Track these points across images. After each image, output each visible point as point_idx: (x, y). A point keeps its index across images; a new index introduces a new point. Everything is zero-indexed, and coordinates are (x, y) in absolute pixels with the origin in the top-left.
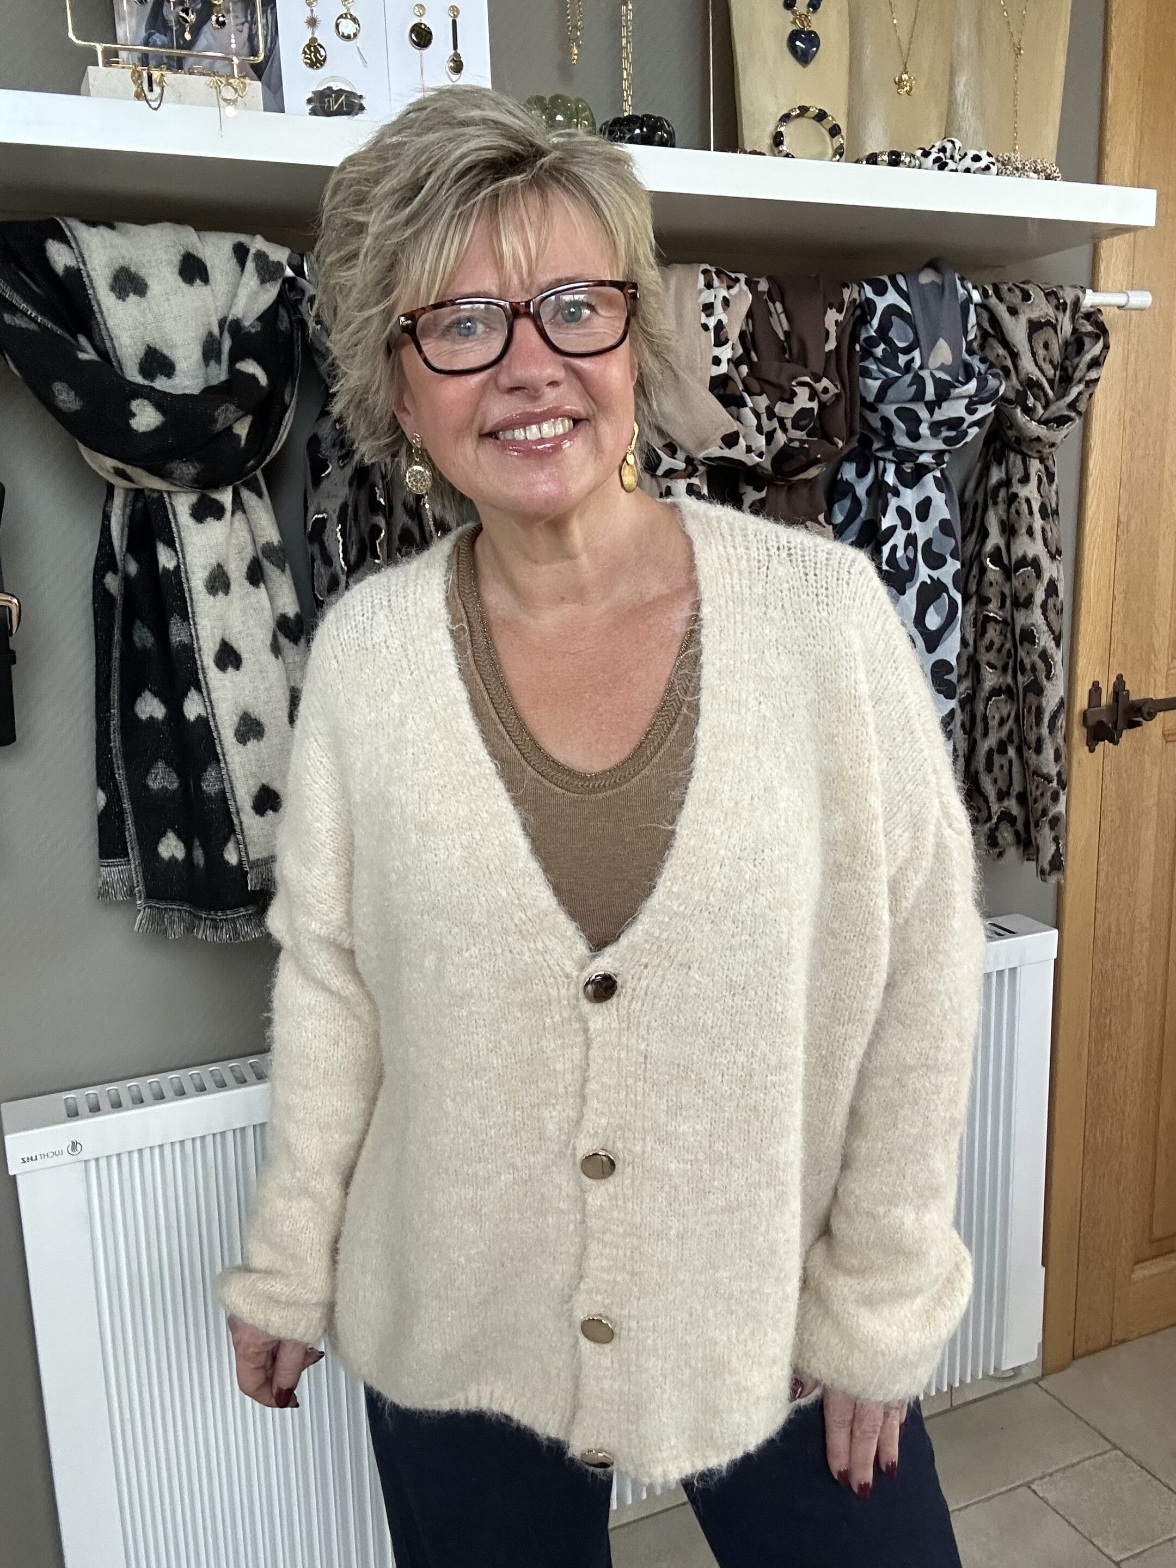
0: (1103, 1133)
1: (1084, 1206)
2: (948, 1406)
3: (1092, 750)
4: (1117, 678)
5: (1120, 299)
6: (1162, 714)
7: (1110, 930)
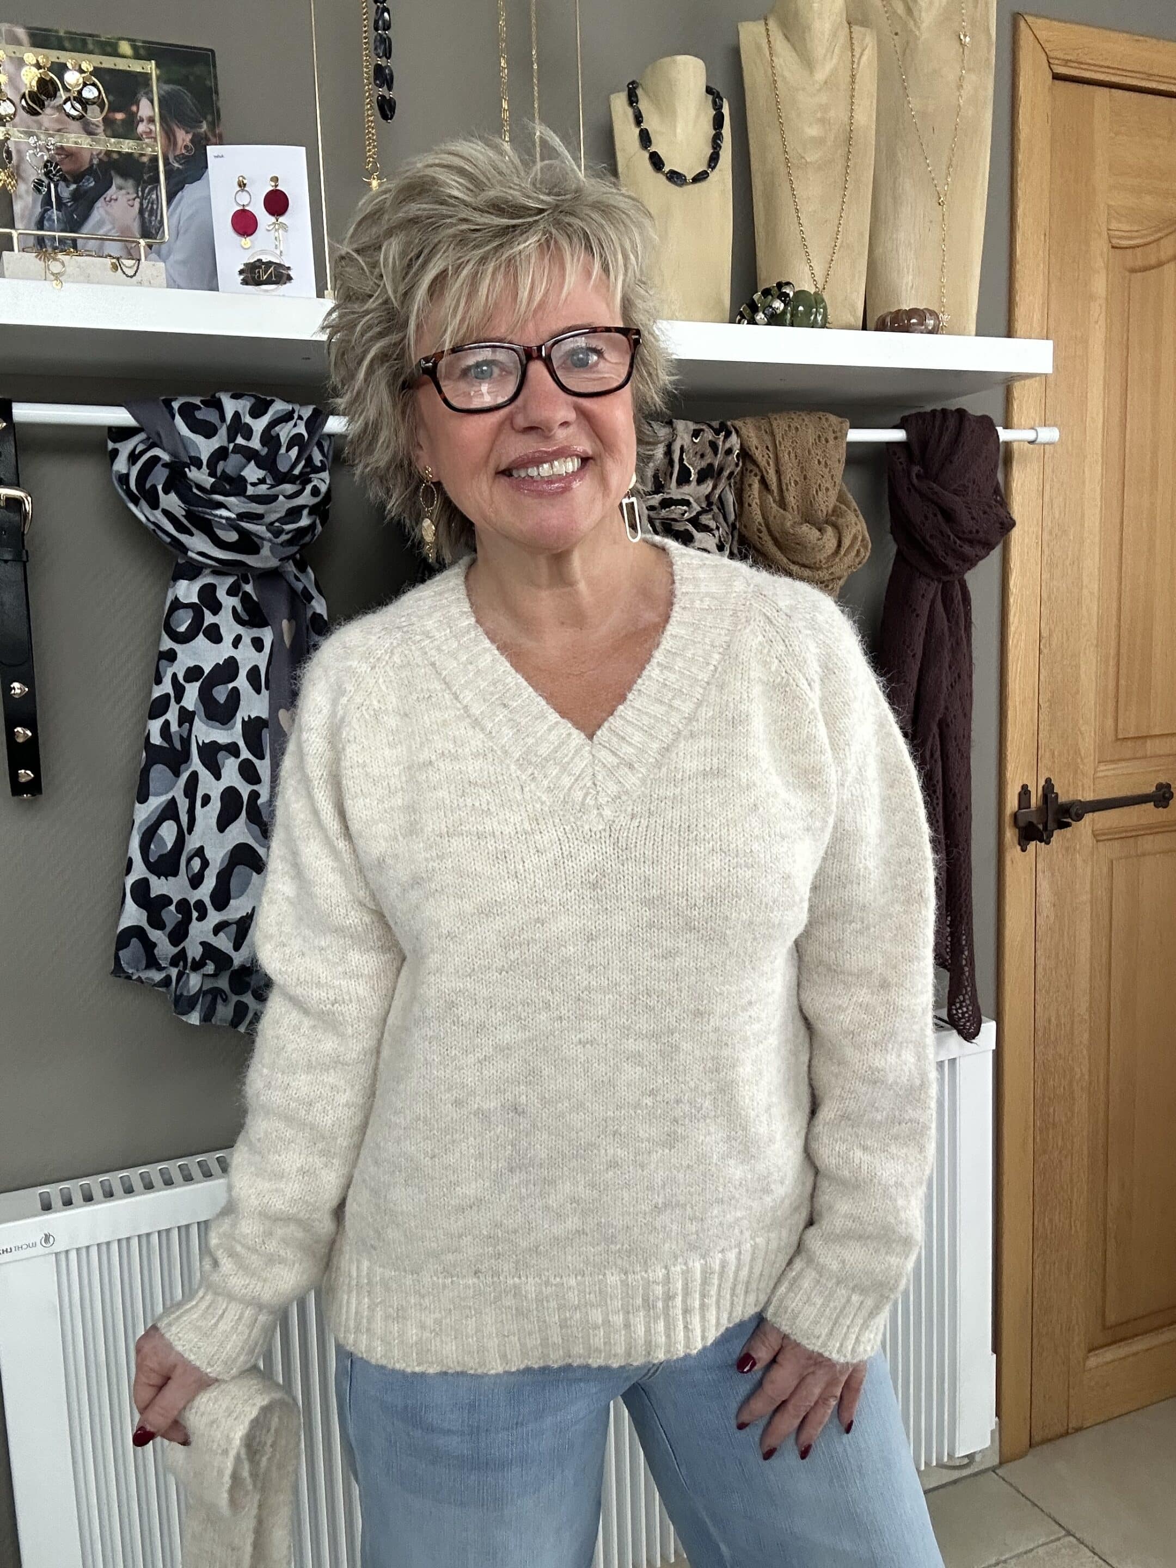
0: (1051, 1221)
1: (1035, 1295)
4: (1046, 781)
5: (1030, 435)
6: (1091, 814)
7: (1050, 1021)
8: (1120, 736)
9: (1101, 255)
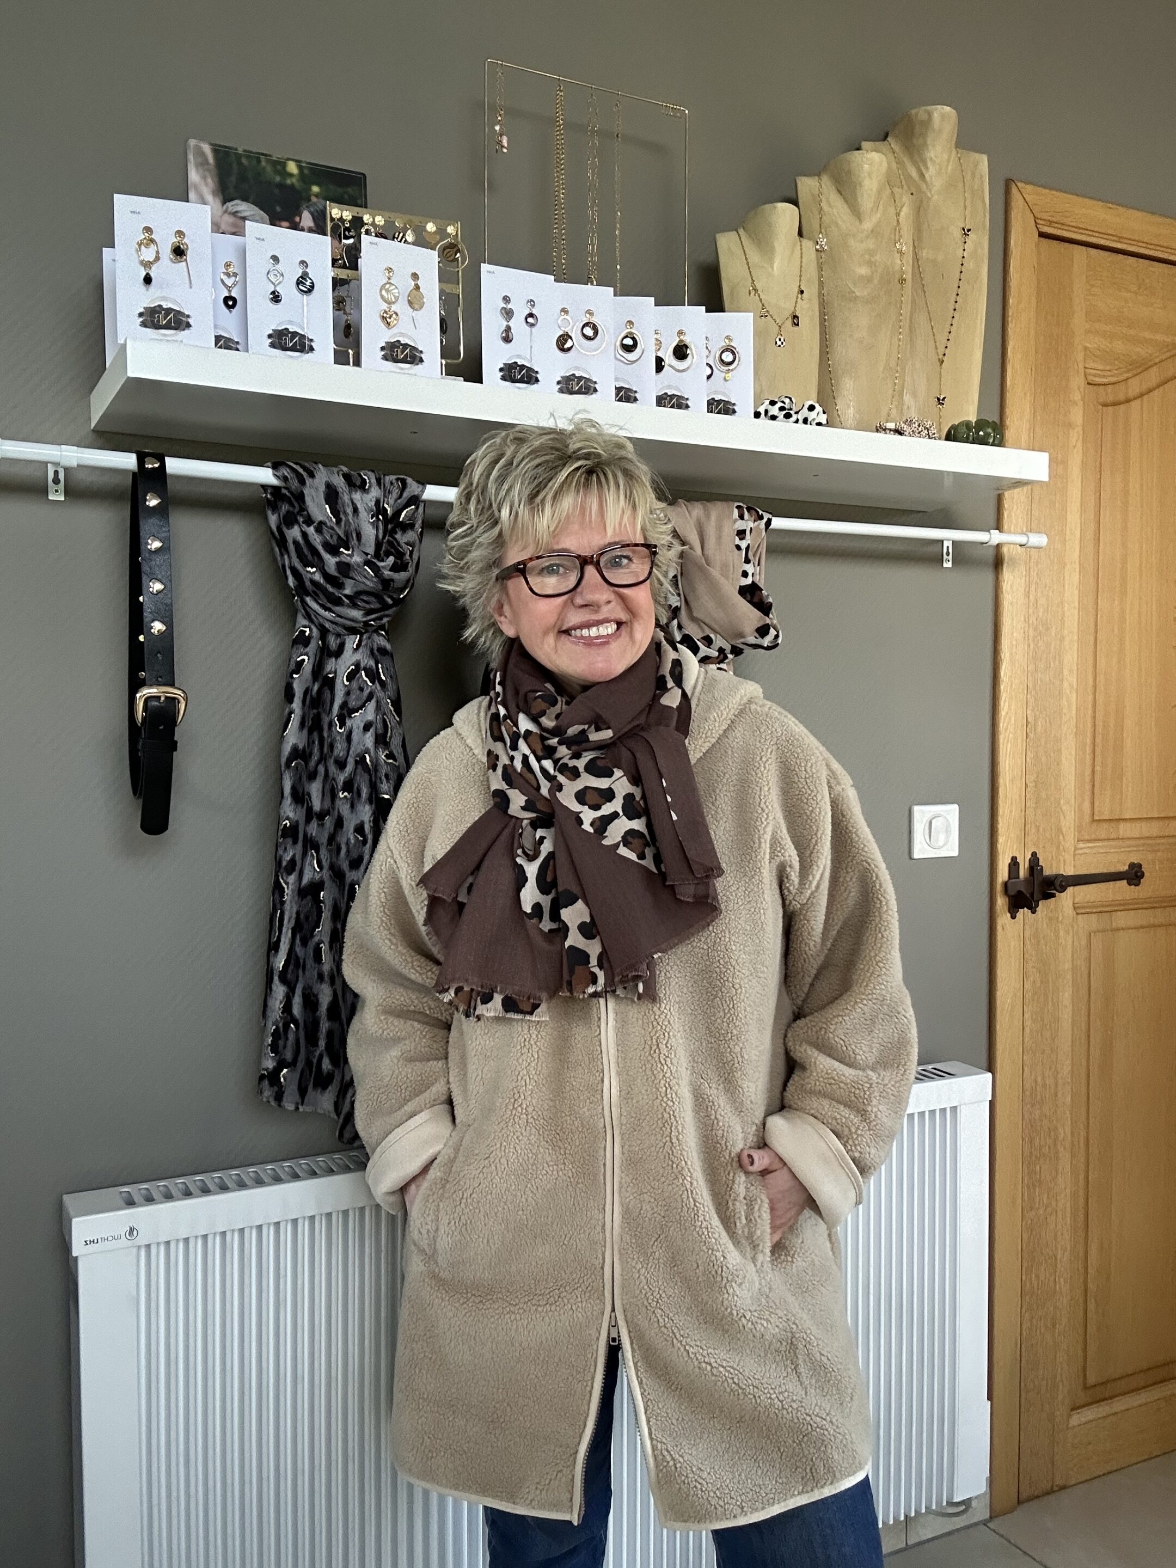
0: (1037, 1277)
1: (1023, 1350)
2: (904, 1545)
3: (1013, 917)
4: (1032, 855)
5: (1022, 539)
6: (1072, 888)
7: (1036, 1082)
8: (1096, 818)
9: (1079, 389)
